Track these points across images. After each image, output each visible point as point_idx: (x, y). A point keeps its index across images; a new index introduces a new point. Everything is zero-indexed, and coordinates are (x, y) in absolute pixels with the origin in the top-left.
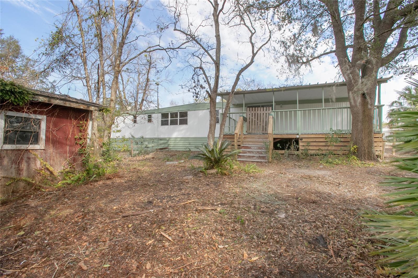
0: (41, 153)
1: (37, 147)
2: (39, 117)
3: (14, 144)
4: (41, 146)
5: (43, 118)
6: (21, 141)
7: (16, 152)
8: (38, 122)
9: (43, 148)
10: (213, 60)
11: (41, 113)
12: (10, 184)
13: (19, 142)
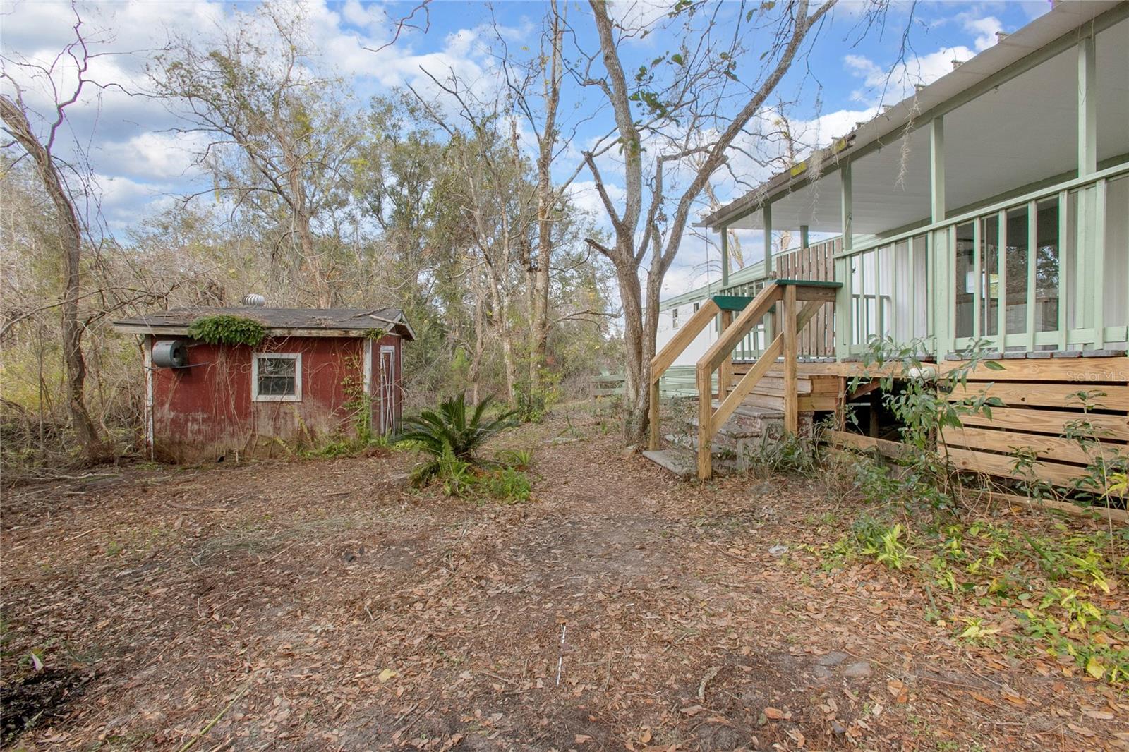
0: (298, 406)
1: (291, 398)
2: (292, 356)
3: (268, 394)
4: (297, 397)
5: (297, 357)
6: (277, 391)
7: (272, 405)
8: (291, 364)
9: (300, 400)
10: (615, 221)
11: (294, 351)
12: (266, 445)
13: (274, 392)
